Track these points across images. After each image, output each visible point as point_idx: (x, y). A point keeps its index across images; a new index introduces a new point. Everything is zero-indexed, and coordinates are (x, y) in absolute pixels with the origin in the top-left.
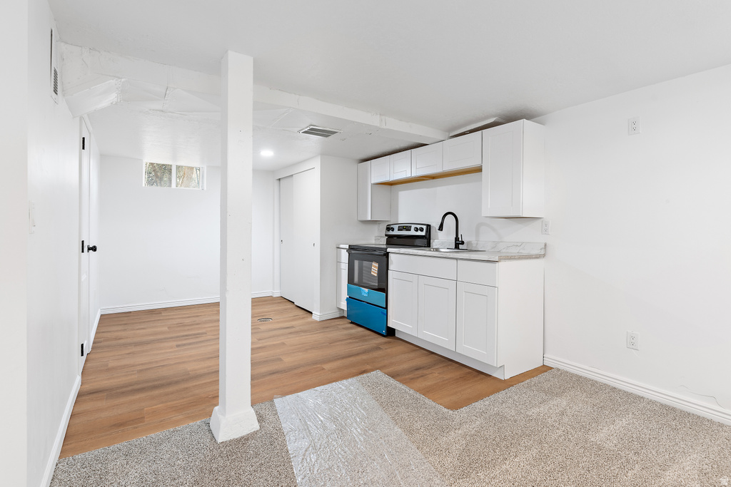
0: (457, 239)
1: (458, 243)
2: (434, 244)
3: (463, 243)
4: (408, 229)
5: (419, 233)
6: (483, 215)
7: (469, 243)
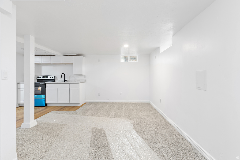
0: (65, 79)
1: (65, 80)
2: (56, 81)
3: (66, 80)
4: (47, 77)
5: (52, 78)
6: (74, 74)
7: (68, 80)
